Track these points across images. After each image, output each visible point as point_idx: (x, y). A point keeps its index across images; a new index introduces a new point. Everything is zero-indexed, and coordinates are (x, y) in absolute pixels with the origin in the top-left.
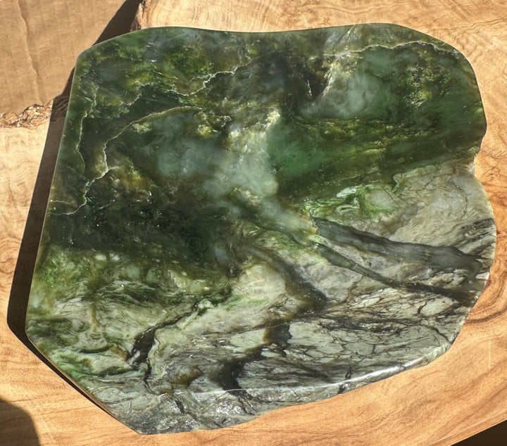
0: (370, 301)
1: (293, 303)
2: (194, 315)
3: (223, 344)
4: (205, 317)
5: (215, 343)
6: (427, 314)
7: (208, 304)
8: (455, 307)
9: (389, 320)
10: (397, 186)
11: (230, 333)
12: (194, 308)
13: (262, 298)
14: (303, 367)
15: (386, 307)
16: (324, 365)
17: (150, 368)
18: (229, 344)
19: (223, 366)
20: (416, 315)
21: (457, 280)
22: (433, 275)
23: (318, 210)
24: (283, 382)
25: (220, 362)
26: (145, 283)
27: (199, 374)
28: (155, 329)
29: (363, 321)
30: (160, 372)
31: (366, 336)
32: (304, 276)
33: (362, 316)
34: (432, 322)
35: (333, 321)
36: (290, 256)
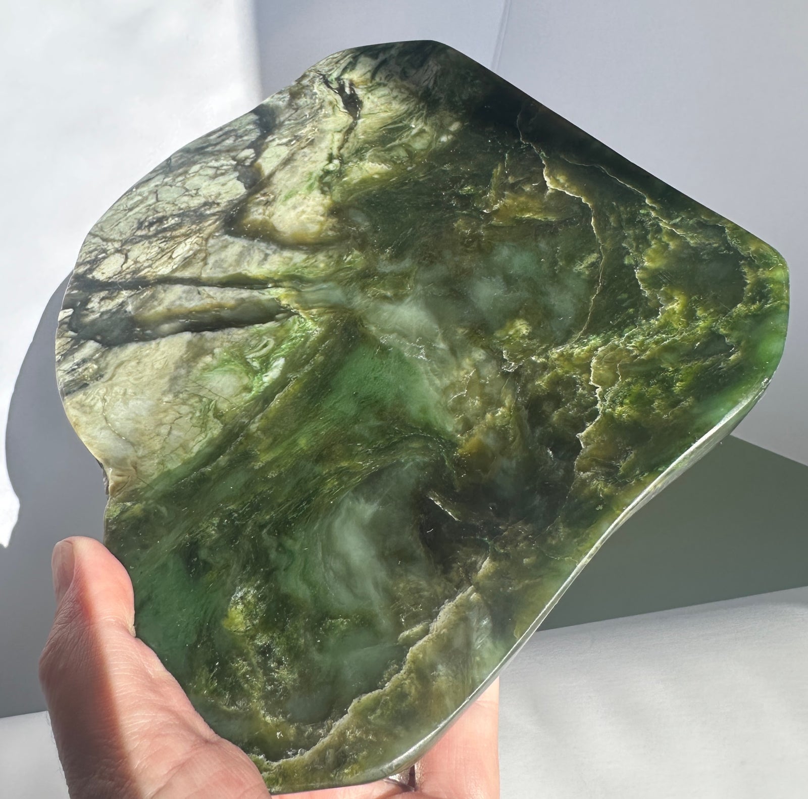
0: (183, 250)
1: (257, 214)
2: (335, 152)
3: (290, 141)
4: (324, 155)
5: (297, 138)
6: (118, 256)
7: (331, 167)
8: (91, 270)
9: (155, 235)
10: (211, 414)
11: (293, 154)
12: (340, 157)
13: (290, 202)
14: (212, 154)
15: (163, 250)
16: (195, 163)
17: (329, 87)
18: (286, 144)
19: (277, 122)
20: (129, 251)
21: (94, 304)
22: (122, 304)
23: (296, 327)
24: (221, 133)
25: (281, 124)
26: (400, 145)
27: (290, 105)
28: (356, 119)
29: (179, 225)
30: (319, 88)
31: (169, 209)
32: (263, 245)
33: (183, 231)
34: (110, 247)
35: (208, 212)
36: (291, 259)
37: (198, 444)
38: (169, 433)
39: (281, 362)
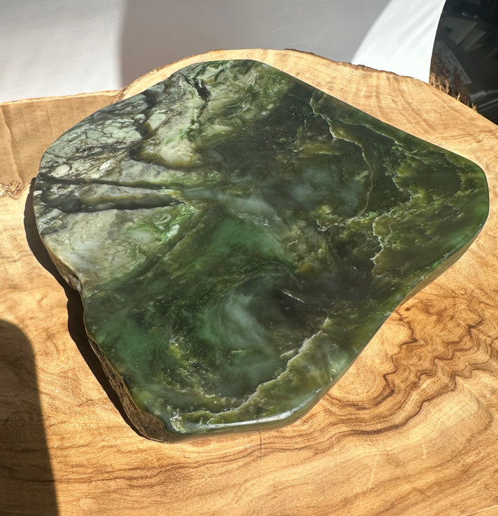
0: (105, 166)
1: (150, 150)
2: (195, 119)
3: (167, 111)
4: (189, 120)
5: (172, 110)
6: (65, 166)
7: (194, 127)
8: (50, 172)
9: (87, 157)
10: (137, 251)
11: (169, 119)
12: (199, 122)
13: (170, 145)
14: (118, 115)
15: (93, 165)
16: (108, 119)
17: (189, 83)
18: (164, 113)
19: (158, 100)
20: (72, 164)
21: (54, 189)
22: (72, 192)
23: (183, 209)
24: (123, 104)
25: (160, 102)
27: (165, 91)
28: (207, 101)
29: (102, 153)
30: (182, 83)
31: (95, 143)
32: (156, 167)
33: (104, 156)
34: (60, 160)
35: (119, 147)
36: (175, 175)
37: (132, 266)
38: (113, 259)
39: (177, 227)
